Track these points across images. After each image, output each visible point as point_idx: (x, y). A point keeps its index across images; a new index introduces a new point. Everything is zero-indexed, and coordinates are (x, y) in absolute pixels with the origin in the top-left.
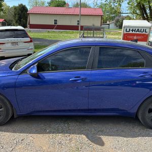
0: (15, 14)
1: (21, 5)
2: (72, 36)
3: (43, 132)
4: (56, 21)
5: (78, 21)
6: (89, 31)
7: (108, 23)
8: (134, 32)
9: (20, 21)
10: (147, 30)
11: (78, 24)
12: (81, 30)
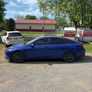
0: (7, 24)
1: (11, 18)
2: (40, 35)
3: (35, 64)
4: (30, 27)
5: (43, 27)
6: (49, 33)
7: (60, 27)
8: (69, 33)
9: (10, 27)
10: (75, 32)
11: (43, 29)
12: (45, 32)
